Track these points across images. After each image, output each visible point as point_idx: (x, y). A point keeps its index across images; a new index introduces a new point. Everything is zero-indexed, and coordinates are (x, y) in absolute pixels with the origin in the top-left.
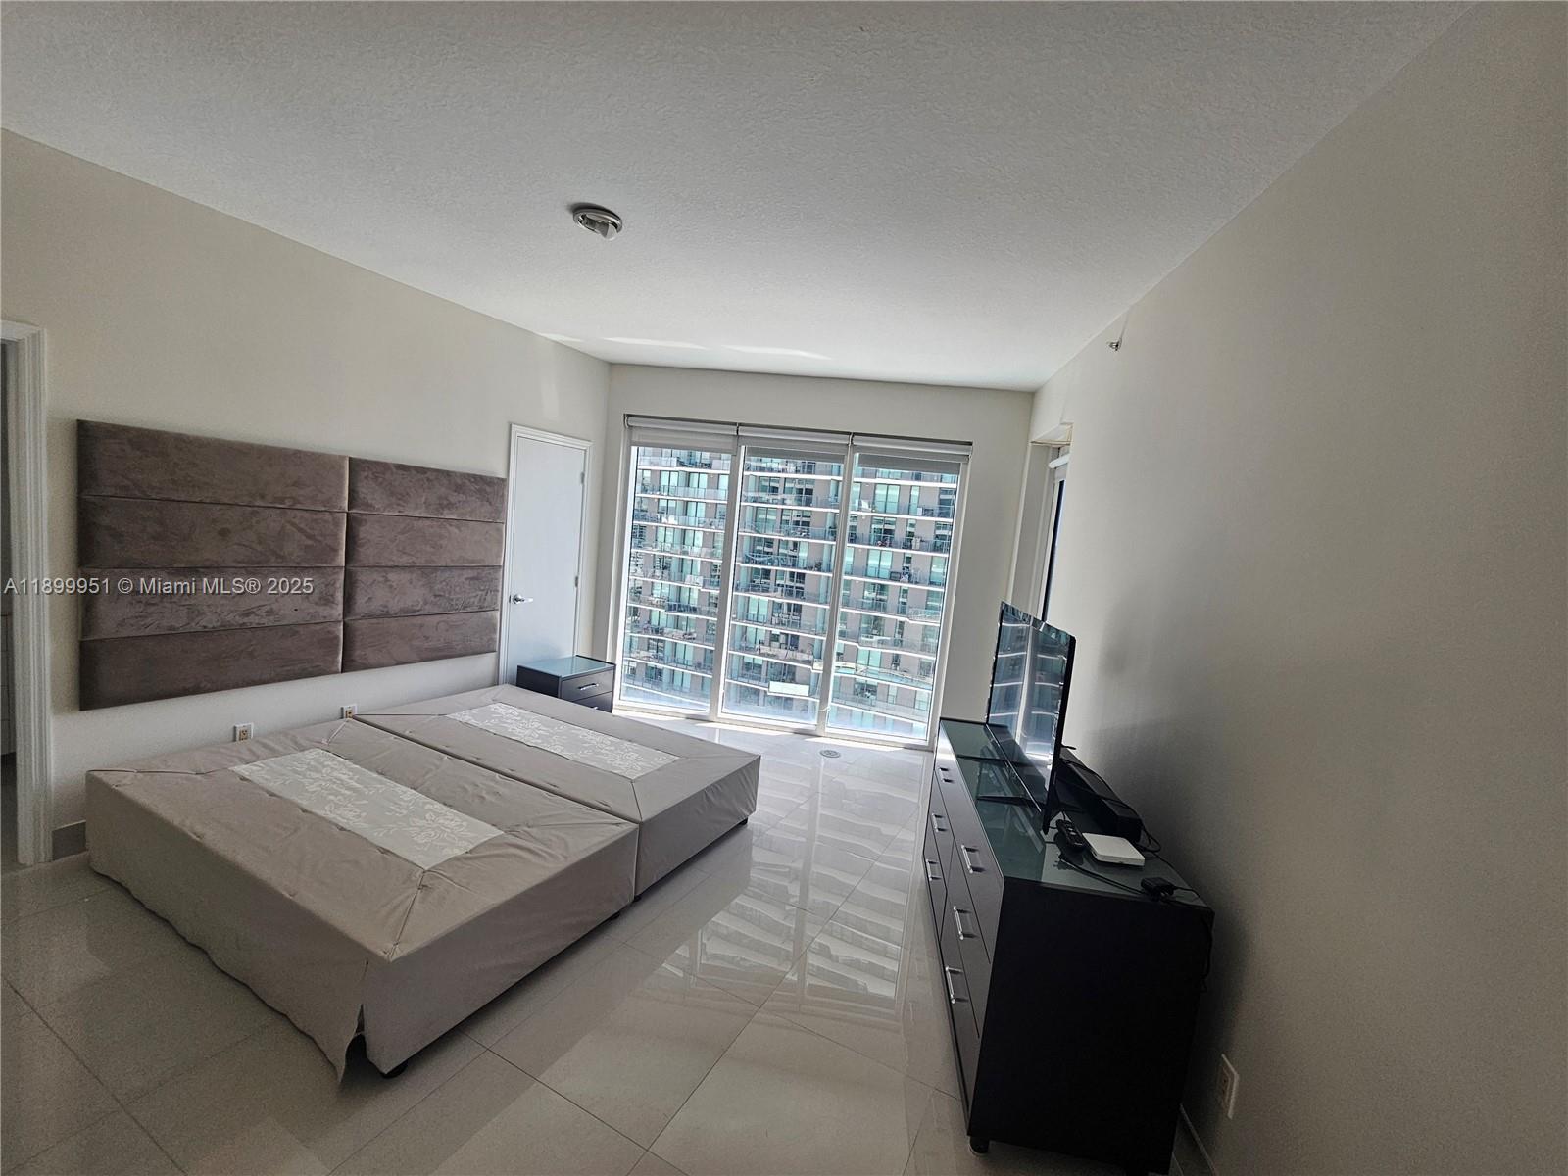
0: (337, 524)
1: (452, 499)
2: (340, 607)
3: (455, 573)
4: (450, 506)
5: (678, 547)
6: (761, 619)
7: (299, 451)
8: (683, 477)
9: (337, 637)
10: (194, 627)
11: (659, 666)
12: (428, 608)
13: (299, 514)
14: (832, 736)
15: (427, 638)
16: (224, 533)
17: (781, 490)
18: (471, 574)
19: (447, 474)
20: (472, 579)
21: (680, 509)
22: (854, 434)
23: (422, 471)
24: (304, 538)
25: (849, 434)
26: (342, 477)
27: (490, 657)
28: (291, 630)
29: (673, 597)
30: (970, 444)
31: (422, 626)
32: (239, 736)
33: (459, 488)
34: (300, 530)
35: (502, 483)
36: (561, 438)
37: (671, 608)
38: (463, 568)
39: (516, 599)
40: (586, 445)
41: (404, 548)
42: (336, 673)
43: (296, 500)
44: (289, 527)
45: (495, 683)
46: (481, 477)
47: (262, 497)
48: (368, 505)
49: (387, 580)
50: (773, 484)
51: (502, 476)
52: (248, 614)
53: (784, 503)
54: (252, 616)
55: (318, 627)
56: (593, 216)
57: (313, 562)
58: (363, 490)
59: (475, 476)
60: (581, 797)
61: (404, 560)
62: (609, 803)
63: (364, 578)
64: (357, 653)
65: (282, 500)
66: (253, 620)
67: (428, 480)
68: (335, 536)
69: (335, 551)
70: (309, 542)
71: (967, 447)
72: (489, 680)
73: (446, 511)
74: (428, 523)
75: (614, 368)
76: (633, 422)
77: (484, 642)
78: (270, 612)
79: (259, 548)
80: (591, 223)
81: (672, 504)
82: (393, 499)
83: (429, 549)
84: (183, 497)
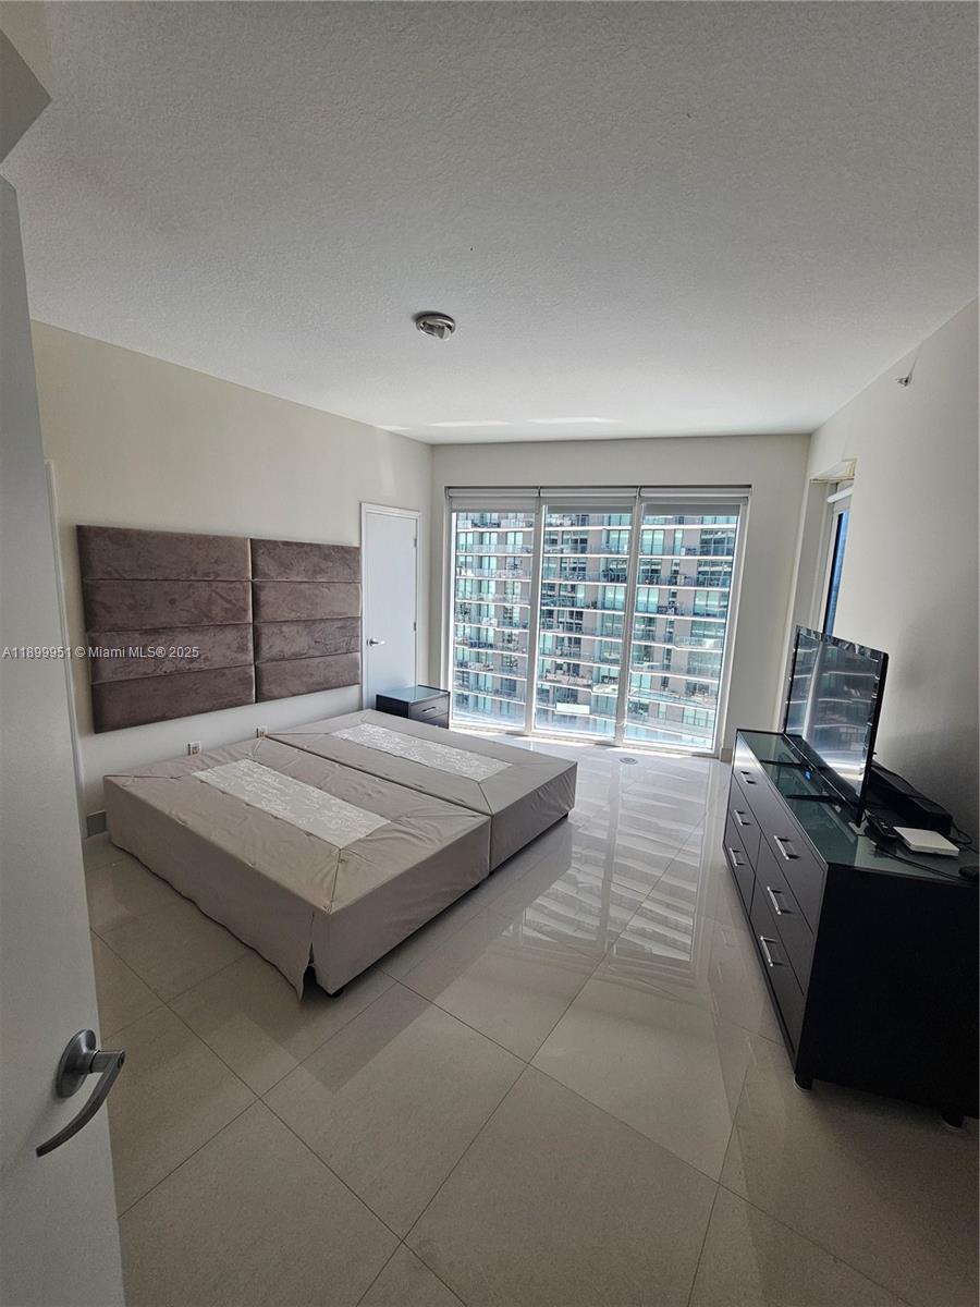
0: (246, 592)
1: (323, 566)
2: (252, 654)
3: (328, 624)
4: (322, 571)
5: (474, 596)
6: (547, 652)
7: (217, 537)
8: (477, 536)
9: (251, 677)
10: (159, 672)
11: (466, 693)
12: (311, 652)
13: (221, 584)
14: (628, 746)
15: (312, 675)
16: (172, 602)
17: (559, 542)
18: (340, 624)
19: (318, 546)
20: (341, 628)
21: (476, 564)
22: (642, 487)
23: (301, 545)
24: (224, 603)
25: (637, 487)
26: (246, 554)
27: (356, 688)
28: (220, 672)
29: (474, 635)
30: (750, 486)
31: (308, 666)
32: (192, 751)
33: (327, 558)
34: (222, 597)
35: (358, 550)
36: (398, 511)
37: (472, 645)
38: (332, 620)
39: (372, 642)
40: (416, 515)
41: (292, 606)
42: (251, 703)
43: (218, 575)
44: (214, 594)
45: (361, 708)
46: (342, 547)
47: (195, 573)
48: (265, 575)
49: (282, 632)
50: (552, 537)
51: (357, 545)
53: (562, 553)
55: (238, 669)
56: (431, 322)
57: (232, 622)
58: (261, 563)
59: (337, 547)
60: (443, 796)
61: (292, 616)
62: (465, 800)
63: (266, 631)
64: (265, 687)
65: (207, 574)
66: (195, 666)
67: (306, 552)
68: (245, 599)
69: (246, 611)
70: (228, 606)
71: (747, 489)
72: (357, 708)
73: (319, 576)
74: (307, 586)
75: (436, 450)
76: (453, 493)
77: (350, 677)
78: (206, 659)
79: (196, 612)
80: (431, 329)
81: (469, 559)
82: (282, 569)
83: (309, 607)
84: (145, 577)
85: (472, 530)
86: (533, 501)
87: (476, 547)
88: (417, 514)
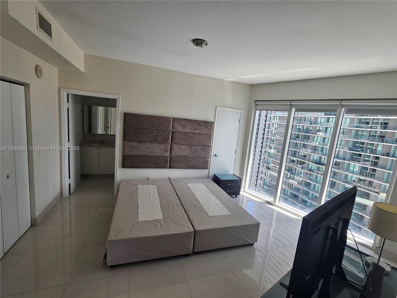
0: (169, 134)
1: (197, 128)
2: (169, 153)
3: (198, 147)
4: (197, 129)
5: (321, 143)
6: (355, 172)
7: (162, 117)
8: (326, 119)
9: (168, 160)
10: (140, 154)
11: (310, 182)
12: (190, 156)
13: (161, 131)
15: (189, 163)
16: (146, 135)
17: (371, 123)
18: (202, 147)
19: (196, 121)
20: (202, 149)
21: (324, 130)
23: (190, 120)
24: (162, 136)
25: (339, 100)
26: (171, 122)
27: (207, 170)
28: (158, 157)
29: (318, 160)
31: (188, 160)
32: (148, 179)
33: (199, 125)
34: (161, 135)
35: (213, 123)
36: (232, 109)
37: (316, 163)
38: (200, 146)
39: (215, 155)
41: (184, 140)
42: (167, 168)
43: (161, 128)
44: (159, 134)
45: (208, 178)
46: (206, 122)
47: (154, 127)
48: (176, 129)
49: (180, 147)
50: (367, 121)
51: (213, 121)
52: (150, 152)
53: (371, 128)
54: (151, 153)
55: (164, 157)
57: (163, 142)
58: (175, 125)
59: (204, 121)
61: (184, 143)
62: (195, 221)
63: (175, 146)
64: (172, 164)
65: (158, 128)
66: (151, 154)
67: (191, 122)
68: (169, 136)
69: (168, 139)
70: (163, 137)
73: (196, 130)
74: (191, 134)
75: (253, 87)
76: (257, 103)
77: (204, 165)
78: (154, 153)
79: (153, 138)
80: (198, 44)
81: (321, 128)
82: (182, 128)
83: (191, 140)
84: (140, 127)
85: (325, 116)
86: (288, 106)
87: (325, 124)
88: (241, 111)
